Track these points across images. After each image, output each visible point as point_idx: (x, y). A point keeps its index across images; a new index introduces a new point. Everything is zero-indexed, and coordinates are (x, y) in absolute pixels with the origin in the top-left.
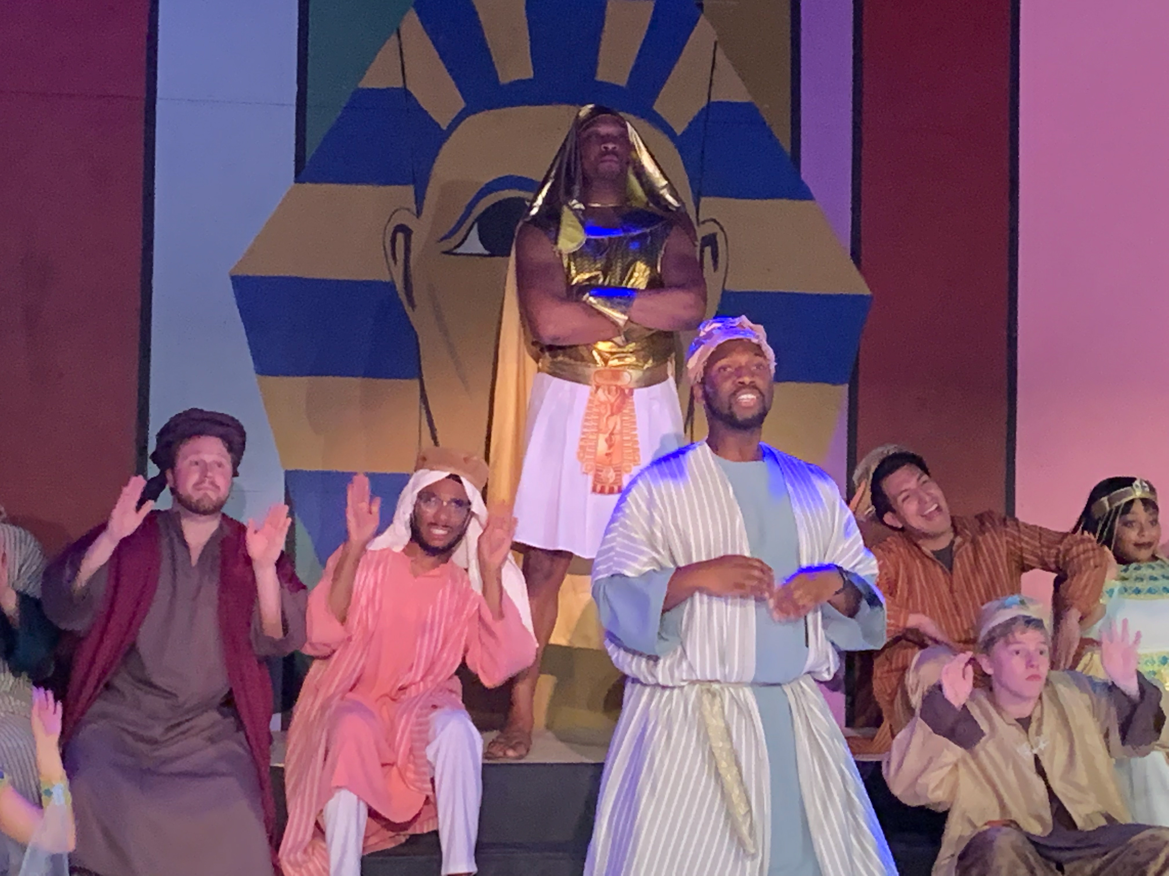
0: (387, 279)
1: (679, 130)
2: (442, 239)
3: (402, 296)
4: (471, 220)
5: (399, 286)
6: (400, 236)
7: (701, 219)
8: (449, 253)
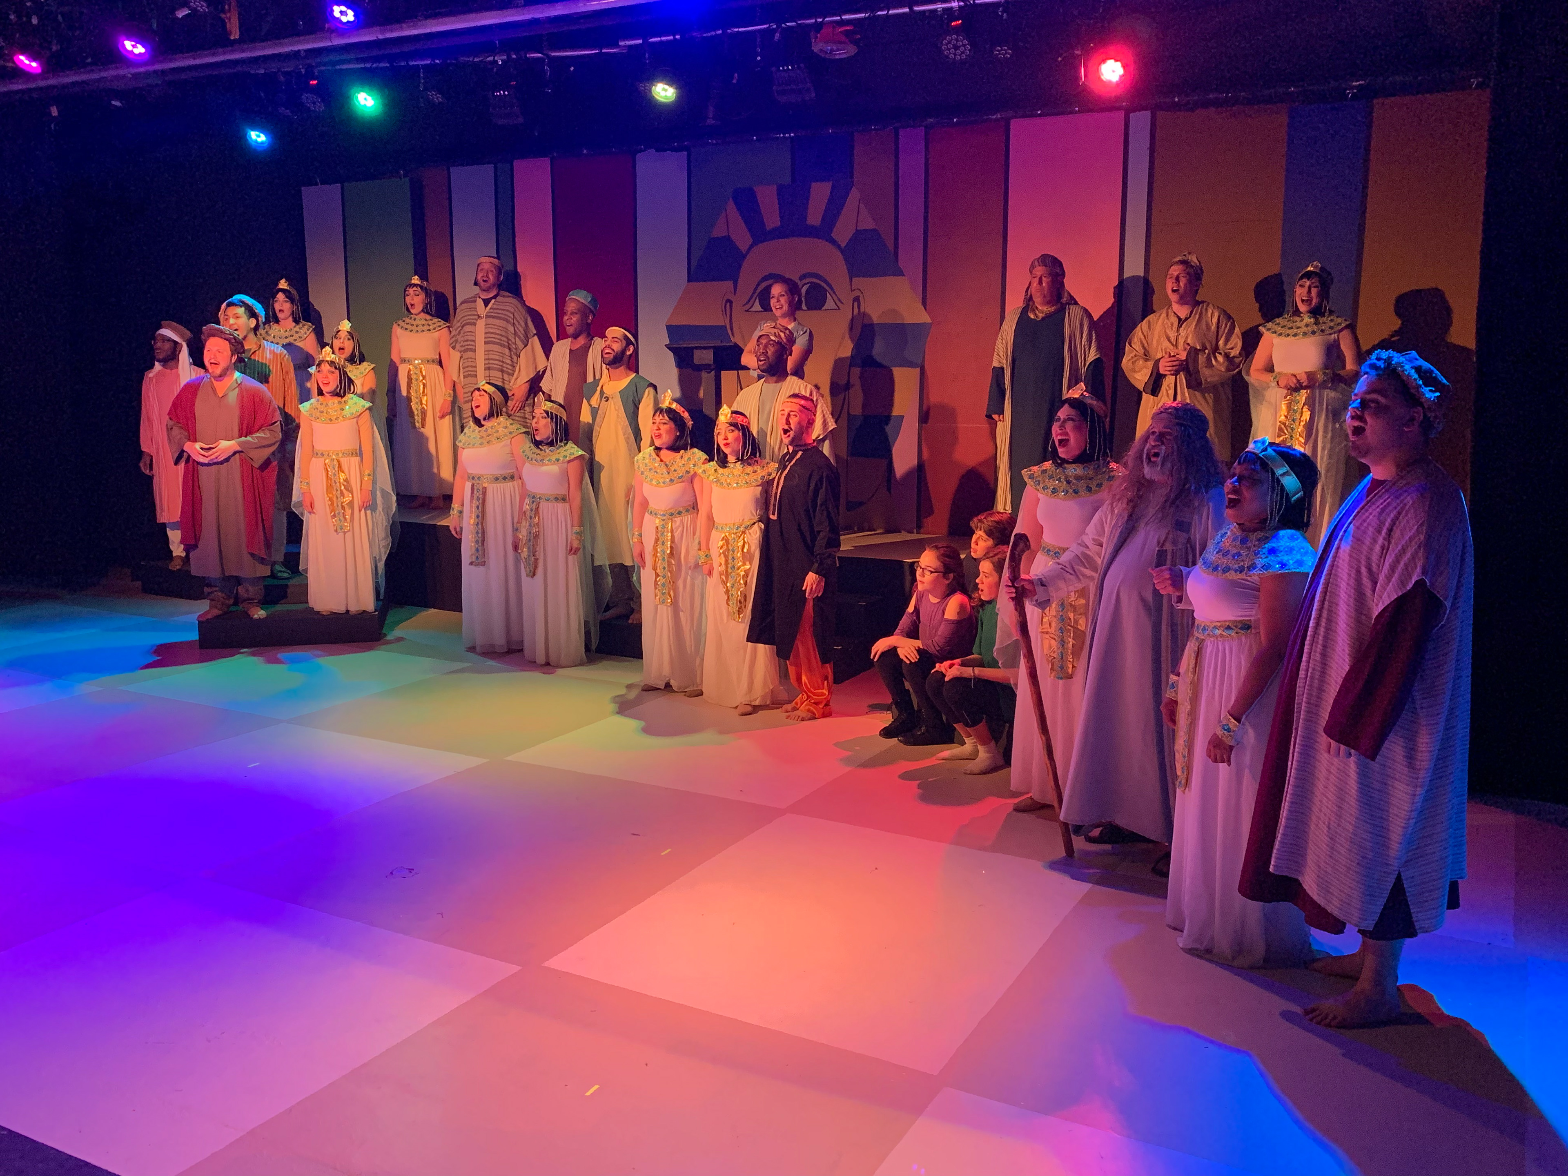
0: (724, 324)
1: (843, 245)
2: (745, 305)
3: (729, 331)
4: (756, 294)
5: (728, 327)
6: (728, 304)
7: (853, 288)
8: (747, 311)
